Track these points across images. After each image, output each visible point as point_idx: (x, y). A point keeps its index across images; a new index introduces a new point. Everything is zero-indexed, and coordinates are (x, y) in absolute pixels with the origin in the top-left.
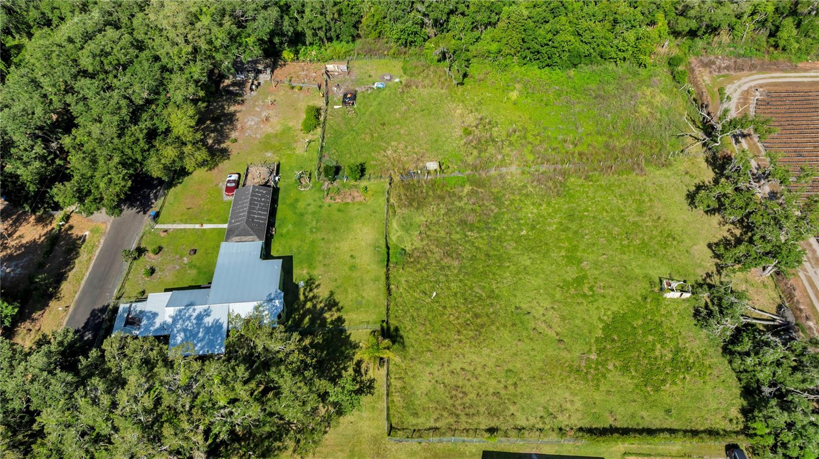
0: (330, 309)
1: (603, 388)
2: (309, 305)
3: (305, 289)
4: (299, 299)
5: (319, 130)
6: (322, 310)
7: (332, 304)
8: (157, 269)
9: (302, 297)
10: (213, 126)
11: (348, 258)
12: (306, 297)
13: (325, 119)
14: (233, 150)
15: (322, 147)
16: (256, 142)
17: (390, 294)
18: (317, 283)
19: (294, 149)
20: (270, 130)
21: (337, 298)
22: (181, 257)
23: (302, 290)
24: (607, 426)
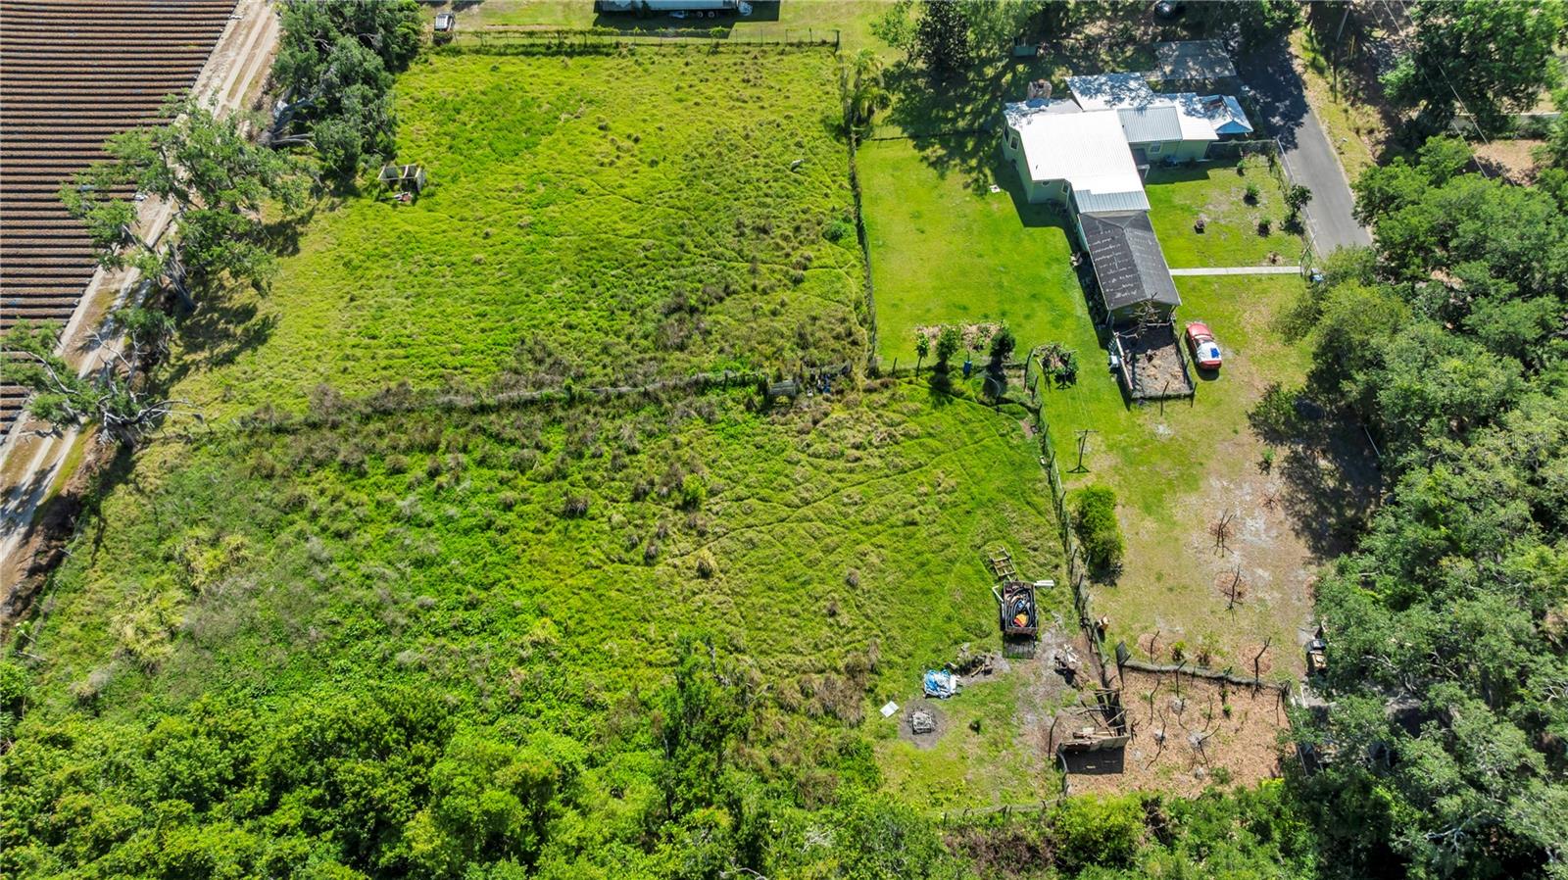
0: (939, 158)
1: (566, 88)
2: (974, 162)
3: (986, 182)
4: (994, 171)
5: (1071, 508)
6: (951, 156)
7: (938, 164)
8: (1243, 205)
9: (987, 171)
10: (1350, 513)
11: (927, 228)
12: (981, 172)
13: (1063, 536)
14: (1253, 440)
15: (1045, 451)
16: (1211, 464)
17: (853, 179)
18: (970, 190)
19: (1110, 448)
20: (1193, 499)
21: (933, 172)
22: (1215, 221)
23: (991, 179)
24: (577, 58)
